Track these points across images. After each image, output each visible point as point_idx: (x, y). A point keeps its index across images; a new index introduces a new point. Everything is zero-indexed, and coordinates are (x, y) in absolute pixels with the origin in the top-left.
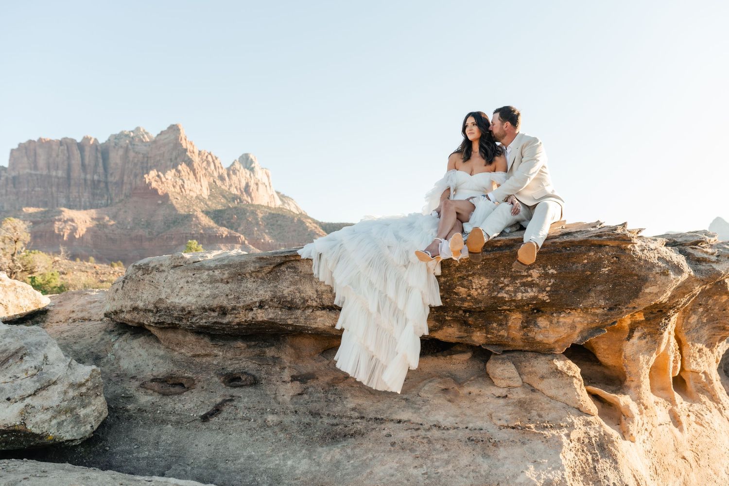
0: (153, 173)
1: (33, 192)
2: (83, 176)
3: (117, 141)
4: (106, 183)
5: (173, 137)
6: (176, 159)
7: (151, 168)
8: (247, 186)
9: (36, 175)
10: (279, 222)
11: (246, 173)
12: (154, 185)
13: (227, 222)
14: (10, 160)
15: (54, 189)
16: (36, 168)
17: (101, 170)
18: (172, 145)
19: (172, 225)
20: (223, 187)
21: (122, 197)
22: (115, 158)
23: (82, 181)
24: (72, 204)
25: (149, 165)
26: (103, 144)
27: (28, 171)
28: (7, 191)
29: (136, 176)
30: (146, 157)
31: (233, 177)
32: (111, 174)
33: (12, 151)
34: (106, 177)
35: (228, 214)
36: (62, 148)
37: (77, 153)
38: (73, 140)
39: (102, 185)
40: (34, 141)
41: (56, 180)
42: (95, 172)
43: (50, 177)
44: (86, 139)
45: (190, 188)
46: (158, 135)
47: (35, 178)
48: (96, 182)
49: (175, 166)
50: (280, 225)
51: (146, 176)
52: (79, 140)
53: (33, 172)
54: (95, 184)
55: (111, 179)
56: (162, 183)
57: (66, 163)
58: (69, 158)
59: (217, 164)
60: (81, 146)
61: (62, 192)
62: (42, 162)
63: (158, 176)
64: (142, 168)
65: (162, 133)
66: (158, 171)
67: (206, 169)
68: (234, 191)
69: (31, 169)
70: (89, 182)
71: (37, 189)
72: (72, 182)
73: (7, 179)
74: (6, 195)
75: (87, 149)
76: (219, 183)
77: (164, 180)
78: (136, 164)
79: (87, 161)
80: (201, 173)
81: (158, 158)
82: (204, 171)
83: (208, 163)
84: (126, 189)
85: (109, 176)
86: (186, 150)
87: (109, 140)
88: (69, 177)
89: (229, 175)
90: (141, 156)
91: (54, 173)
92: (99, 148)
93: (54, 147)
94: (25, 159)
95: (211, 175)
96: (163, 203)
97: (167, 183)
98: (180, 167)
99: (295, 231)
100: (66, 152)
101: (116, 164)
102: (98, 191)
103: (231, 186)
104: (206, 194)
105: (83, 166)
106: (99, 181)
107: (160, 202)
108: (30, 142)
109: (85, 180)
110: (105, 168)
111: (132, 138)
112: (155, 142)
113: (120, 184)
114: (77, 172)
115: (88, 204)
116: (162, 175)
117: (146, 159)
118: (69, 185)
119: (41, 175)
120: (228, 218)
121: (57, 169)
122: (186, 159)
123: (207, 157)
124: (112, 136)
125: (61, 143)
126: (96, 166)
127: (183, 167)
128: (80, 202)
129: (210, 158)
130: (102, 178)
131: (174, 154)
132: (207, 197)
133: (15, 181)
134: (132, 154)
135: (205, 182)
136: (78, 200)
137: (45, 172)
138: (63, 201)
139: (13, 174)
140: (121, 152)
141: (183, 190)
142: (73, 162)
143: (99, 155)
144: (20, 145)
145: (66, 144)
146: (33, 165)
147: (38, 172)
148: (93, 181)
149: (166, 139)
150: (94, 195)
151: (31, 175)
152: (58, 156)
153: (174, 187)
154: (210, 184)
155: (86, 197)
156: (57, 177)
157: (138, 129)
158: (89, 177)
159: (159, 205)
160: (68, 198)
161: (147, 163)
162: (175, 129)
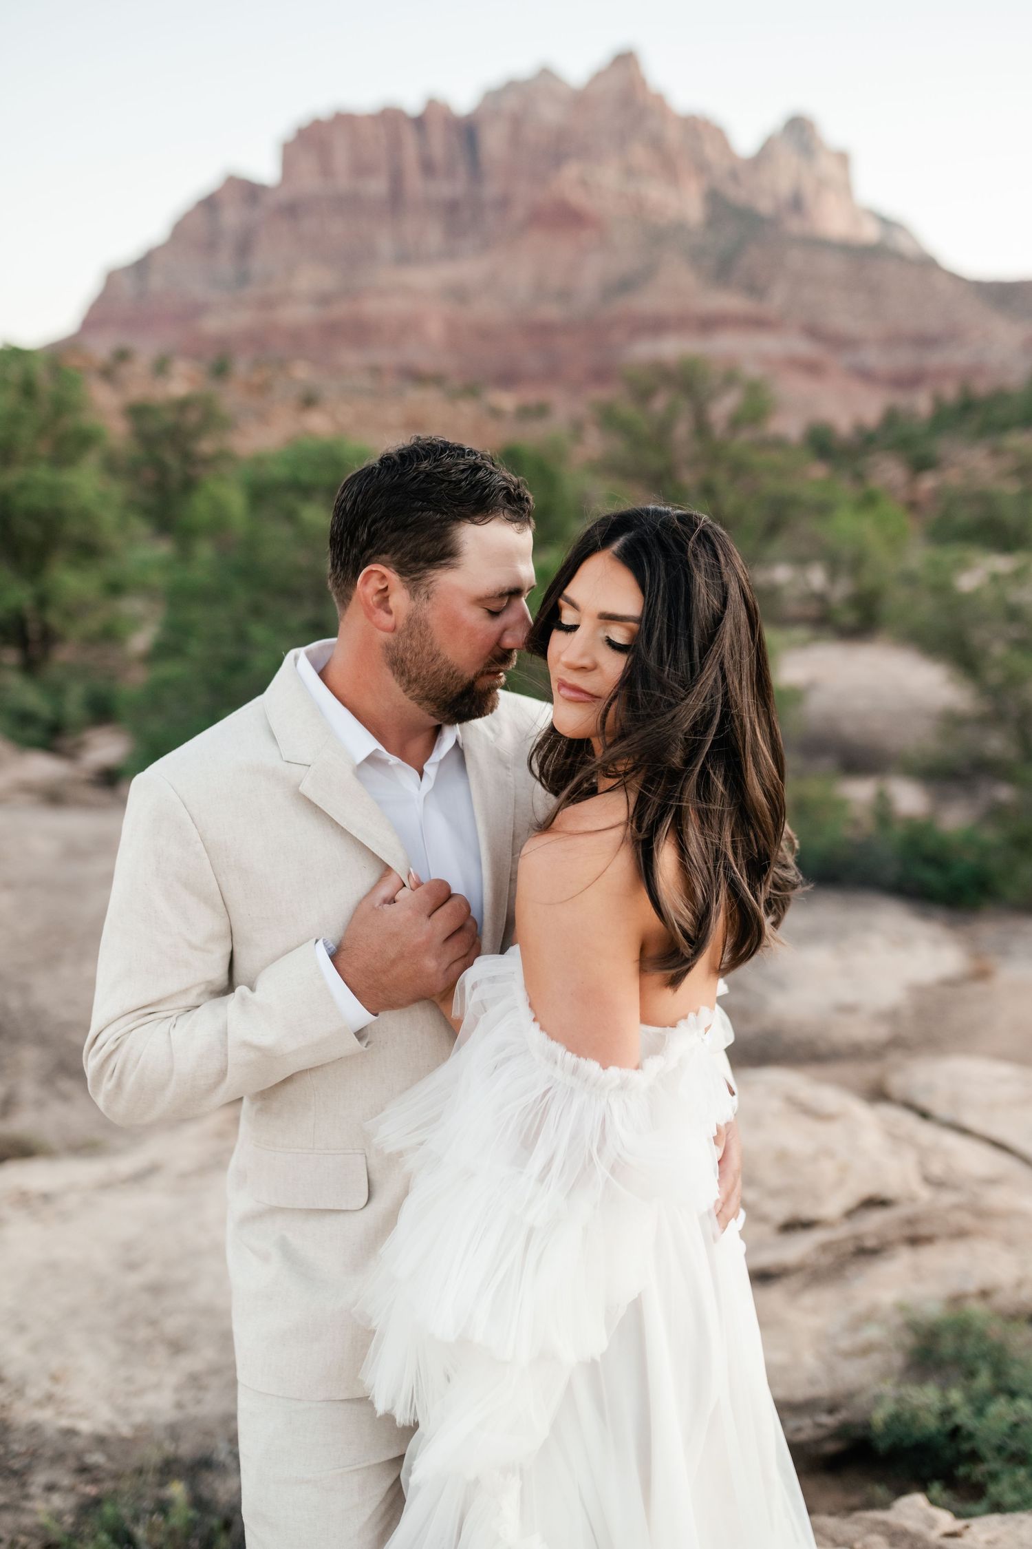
0: (571, 171)
1: (326, 236)
2: (425, 189)
3: (498, 103)
4: (477, 204)
5: (619, 81)
6: (623, 133)
7: (570, 163)
9: (329, 193)
12: (576, 197)
14: (281, 165)
15: (369, 224)
16: (328, 176)
17: (463, 173)
18: (617, 101)
19: (615, 293)
22: (494, 141)
23: (425, 203)
25: (565, 150)
26: (467, 114)
27: (312, 184)
28: (274, 235)
29: (535, 180)
30: (561, 137)
32: (488, 180)
33: (285, 144)
34: (475, 186)
35: (746, 264)
36: (379, 130)
37: (411, 139)
38: (402, 112)
39: (467, 209)
40: (325, 119)
41: (372, 204)
43: (355, 195)
44: (432, 103)
45: (654, 201)
47: (328, 202)
48: (454, 203)
49: (622, 151)
51: (554, 178)
53: (324, 189)
54: (451, 209)
55: (488, 193)
56: (591, 195)
57: (389, 160)
58: (395, 151)
60: (419, 123)
61: (385, 230)
62: (341, 165)
63: (584, 178)
64: (552, 164)
65: (598, 74)
66: (582, 164)
67: (696, 155)
68: (765, 205)
69: (318, 180)
70: (440, 204)
71: (334, 226)
72: (404, 204)
73: (273, 208)
74: (274, 243)
75: (433, 129)
76: (726, 188)
77: (594, 186)
78: (536, 157)
79: (434, 155)
80: (683, 163)
82: (690, 164)
84: (519, 212)
85: (481, 186)
86: (644, 114)
87: (482, 102)
88: (397, 194)
90: (549, 135)
91: (366, 188)
92: (458, 124)
93: (366, 130)
94: (308, 163)
95: (709, 169)
97: (603, 197)
100: (387, 138)
101: (495, 158)
102: (458, 223)
104: (696, 213)
105: (428, 167)
106: (461, 200)
109: (432, 199)
110: (473, 171)
111: (530, 95)
112: (580, 97)
113: (504, 203)
114: (415, 182)
117: (557, 143)
118: (399, 213)
119: (340, 193)
121: (372, 177)
122: (648, 133)
124: (488, 92)
125: (379, 119)
126: (453, 163)
127: (639, 154)
130: (467, 193)
131: (620, 124)
132: (698, 225)
133: (292, 210)
134: (528, 132)
135: (693, 189)
137: (347, 185)
138: (387, 248)
139: (286, 197)
140: (505, 127)
141: (640, 210)
142: (404, 158)
143: (458, 139)
144: (299, 129)
145: (390, 118)
146: (322, 175)
147: (333, 187)
148: (448, 200)
149: (604, 90)
150: (449, 231)
151: (319, 193)
152: (372, 147)
153: (619, 203)
154: (707, 193)
155: (434, 236)
156: (371, 195)
157: (542, 71)
158: (438, 191)
160: (397, 241)
161: (561, 150)
162: (625, 61)
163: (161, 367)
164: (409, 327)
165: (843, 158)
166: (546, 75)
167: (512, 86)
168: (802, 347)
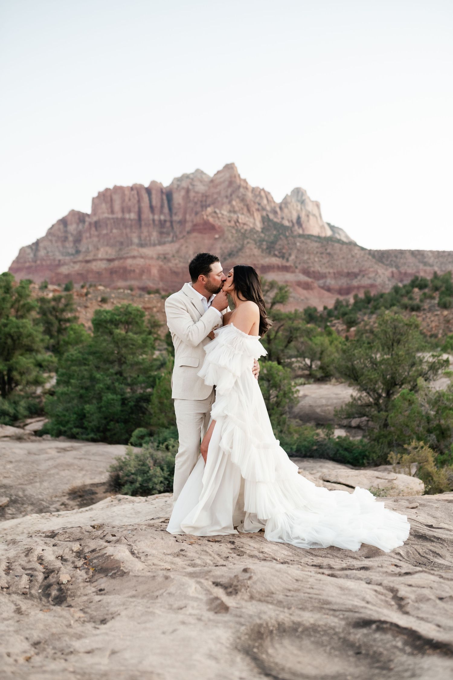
0: (209, 210)
1: (111, 235)
2: (151, 216)
3: (179, 183)
4: (171, 222)
5: (227, 175)
6: (231, 195)
7: (209, 206)
8: (299, 218)
9: (113, 219)
10: (328, 251)
11: (297, 206)
12: (211, 220)
13: (279, 253)
14: (92, 207)
15: (128, 230)
16: (112, 212)
17: (166, 210)
18: (227, 183)
19: (228, 257)
20: (275, 220)
21: (185, 234)
22: (178, 198)
23: (151, 222)
24: (143, 242)
25: (208, 203)
26: (167, 187)
27: (106, 215)
28: (90, 234)
29: (197, 213)
30: (205, 196)
31: (286, 211)
32: (176, 214)
33: (93, 199)
34: (171, 216)
35: (280, 245)
36: (133, 192)
37: (145, 196)
38: (141, 186)
39: (168, 224)
40: (110, 189)
41: (129, 222)
42: (161, 212)
43: (123, 219)
44: (153, 183)
45: (244, 221)
46: (215, 175)
47: (112, 221)
48: (163, 222)
49: (230, 202)
50: (329, 254)
51: (203, 213)
52: (146, 185)
53: (110, 216)
54: (162, 224)
55: (176, 218)
56: (218, 218)
57: (137, 206)
58: (139, 201)
59: (270, 198)
60: (148, 191)
61: (134, 232)
62: (117, 207)
63: (215, 212)
64: (202, 207)
65: (218, 172)
66: (215, 208)
67: (259, 204)
68: (286, 223)
69: (108, 213)
70: (157, 223)
71: (115, 231)
72: (143, 223)
73: (90, 224)
74: (90, 237)
75: (154, 192)
76: (271, 216)
77: (220, 215)
78: (196, 203)
79: (154, 203)
80: (254, 208)
81: (215, 196)
82: (257, 206)
83: (261, 197)
84: (188, 226)
85: (173, 216)
86: (239, 187)
87: (172, 183)
88: (140, 219)
89: (281, 208)
90: (200, 195)
91: (127, 216)
92: (164, 191)
93: (127, 192)
94: (104, 205)
95: (264, 209)
96: (220, 237)
97: (223, 218)
98: (234, 203)
99: (343, 258)
100: (136, 196)
101: (179, 204)
102: (165, 230)
103: (283, 218)
104: (259, 226)
105: (152, 208)
106: (165, 221)
107: (217, 236)
108: (107, 190)
109: (154, 220)
110: (170, 209)
111: (192, 179)
112: (212, 181)
113: (182, 222)
114: (147, 214)
115: (157, 242)
116: (218, 211)
117: (204, 198)
118: (140, 226)
119: (117, 219)
120: (280, 249)
121: (129, 211)
122: (240, 195)
123: (260, 192)
124: (175, 179)
125: (132, 189)
126: (162, 207)
127: (236, 202)
128: (150, 240)
129: (263, 194)
130: (168, 218)
131: (230, 191)
132: (260, 230)
133: (97, 225)
134: (192, 194)
135: (258, 217)
136: (148, 239)
137: (120, 215)
138: (136, 240)
139: (95, 219)
140: (183, 193)
141: (238, 224)
142: (143, 205)
143: (165, 197)
144: (99, 193)
145: (136, 189)
146: (110, 210)
147: (114, 216)
148: (160, 221)
149: (221, 178)
150: (161, 233)
151: (109, 219)
152: (130, 200)
153: (229, 221)
154: (263, 218)
155: (155, 235)
156: (130, 219)
157: (197, 171)
158: (156, 217)
159: (216, 239)
160: (140, 237)
161: (206, 201)
162: (230, 167)
163: (44, 287)
164: (144, 271)
165: (318, 205)
166: (199, 172)
167: (185, 177)
168: (303, 278)
